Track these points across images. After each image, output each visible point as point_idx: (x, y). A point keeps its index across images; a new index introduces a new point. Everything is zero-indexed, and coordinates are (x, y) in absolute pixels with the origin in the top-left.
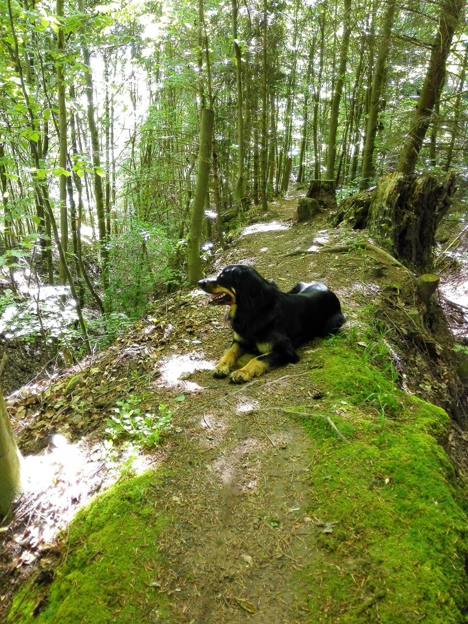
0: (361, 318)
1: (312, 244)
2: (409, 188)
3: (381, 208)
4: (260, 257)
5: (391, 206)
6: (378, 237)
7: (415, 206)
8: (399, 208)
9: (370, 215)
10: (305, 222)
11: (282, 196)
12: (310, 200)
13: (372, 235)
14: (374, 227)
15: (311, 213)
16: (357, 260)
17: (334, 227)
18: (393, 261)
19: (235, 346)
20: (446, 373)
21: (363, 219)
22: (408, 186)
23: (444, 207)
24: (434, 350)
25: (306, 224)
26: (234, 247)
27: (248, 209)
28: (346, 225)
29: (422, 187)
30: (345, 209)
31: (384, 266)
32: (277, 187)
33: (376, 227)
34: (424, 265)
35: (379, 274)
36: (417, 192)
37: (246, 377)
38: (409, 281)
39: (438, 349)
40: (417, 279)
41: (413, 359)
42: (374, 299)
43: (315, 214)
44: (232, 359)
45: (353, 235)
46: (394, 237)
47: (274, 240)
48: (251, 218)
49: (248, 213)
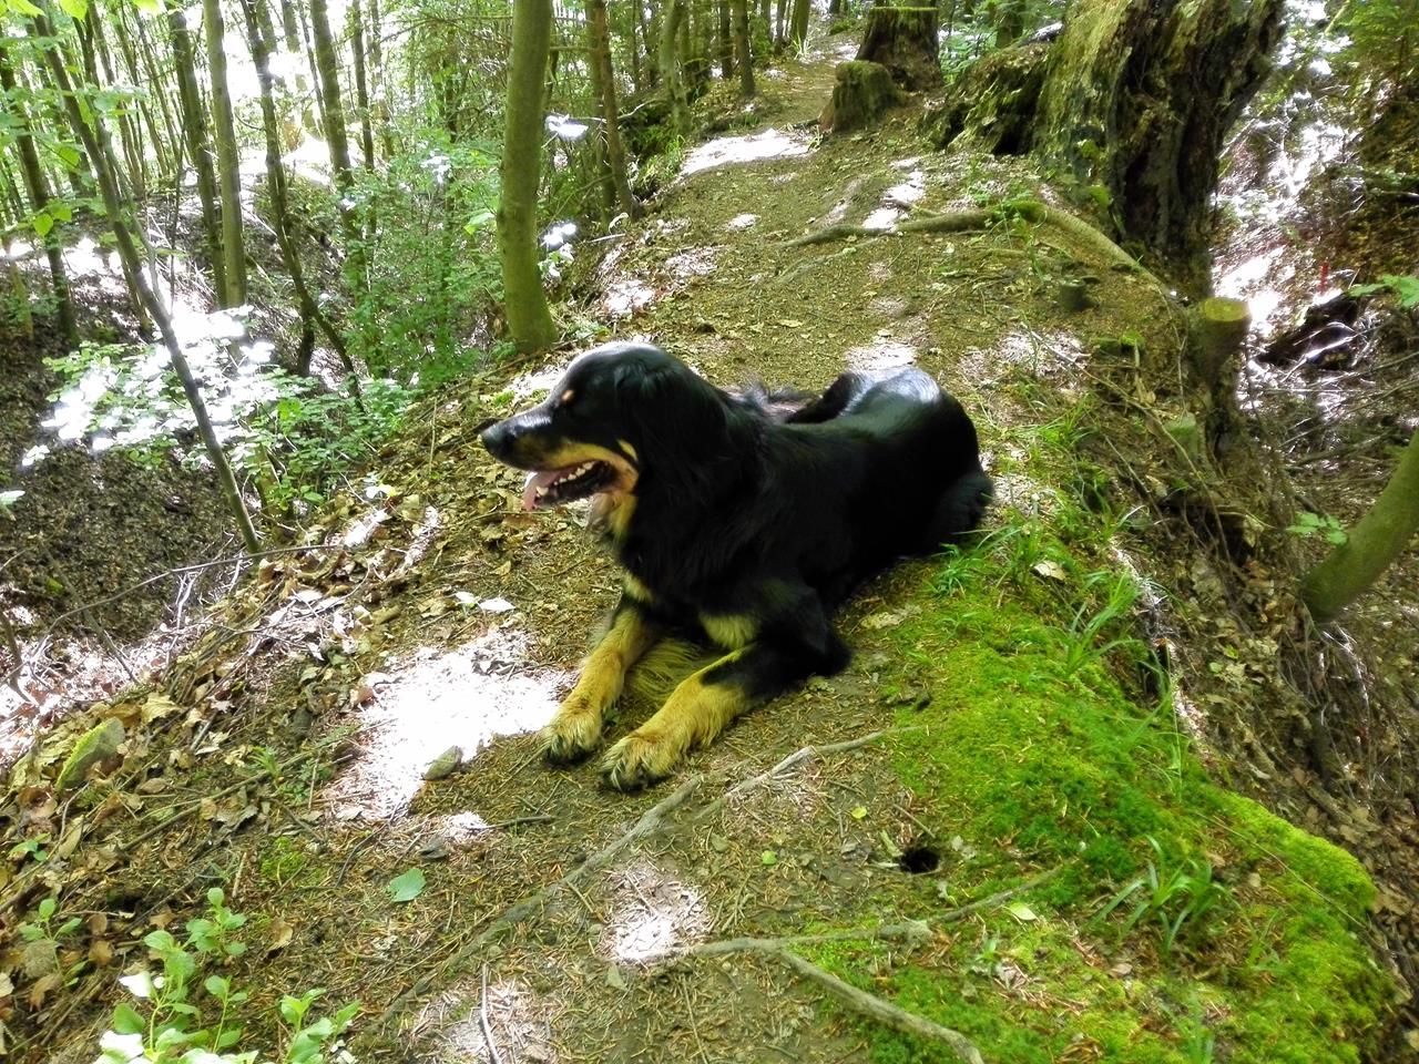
0: (1036, 466)
1: (878, 203)
2: (1157, 31)
3: (1077, 93)
4: (729, 248)
5: (1106, 86)
6: (1070, 179)
7: (1174, 85)
8: (1126, 89)
9: (1044, 112)
10: (855, 132)
11: (794, 53)
12: (869, 68)
13: (1049, 174)
14: (1055, 149)
15: (873, 107)
16: (1011, 256)
17: (937, 150)
18: (1114, 258)
19: (626, 622)
20: (1273, 603)
21: (1022, 123)
22: (1154, 23)
23: (1246, 85)
24: (1240, 532)
25: (857, 137)
26: (657, 210)
27: (704, 91)
28: (973, 144)
29: (1194, 25)
30: (969, 94)
31: (1091, 274)
32: (780, 30)
33: (1061, 149)
34: (1189, 254)
35: (1077, 304)
36: (1179, 41)
37: (659, 760)
38: (1164, 320)
39: (1250, 528)
40: (1187, 312)
41: (1183, 573)
42: (1066, 385)
43: (883, 107)
44: (613, 681)
45: (994, 175)
46: (1113, 181)
47: (772, 189)
48: (711, 117)
49: (704, 101)
